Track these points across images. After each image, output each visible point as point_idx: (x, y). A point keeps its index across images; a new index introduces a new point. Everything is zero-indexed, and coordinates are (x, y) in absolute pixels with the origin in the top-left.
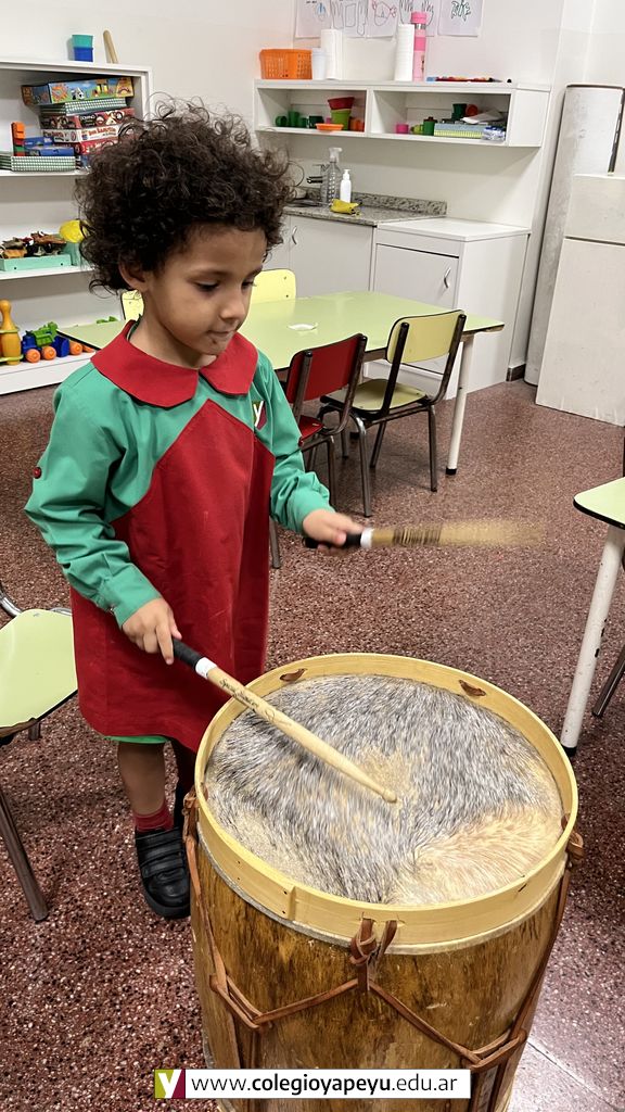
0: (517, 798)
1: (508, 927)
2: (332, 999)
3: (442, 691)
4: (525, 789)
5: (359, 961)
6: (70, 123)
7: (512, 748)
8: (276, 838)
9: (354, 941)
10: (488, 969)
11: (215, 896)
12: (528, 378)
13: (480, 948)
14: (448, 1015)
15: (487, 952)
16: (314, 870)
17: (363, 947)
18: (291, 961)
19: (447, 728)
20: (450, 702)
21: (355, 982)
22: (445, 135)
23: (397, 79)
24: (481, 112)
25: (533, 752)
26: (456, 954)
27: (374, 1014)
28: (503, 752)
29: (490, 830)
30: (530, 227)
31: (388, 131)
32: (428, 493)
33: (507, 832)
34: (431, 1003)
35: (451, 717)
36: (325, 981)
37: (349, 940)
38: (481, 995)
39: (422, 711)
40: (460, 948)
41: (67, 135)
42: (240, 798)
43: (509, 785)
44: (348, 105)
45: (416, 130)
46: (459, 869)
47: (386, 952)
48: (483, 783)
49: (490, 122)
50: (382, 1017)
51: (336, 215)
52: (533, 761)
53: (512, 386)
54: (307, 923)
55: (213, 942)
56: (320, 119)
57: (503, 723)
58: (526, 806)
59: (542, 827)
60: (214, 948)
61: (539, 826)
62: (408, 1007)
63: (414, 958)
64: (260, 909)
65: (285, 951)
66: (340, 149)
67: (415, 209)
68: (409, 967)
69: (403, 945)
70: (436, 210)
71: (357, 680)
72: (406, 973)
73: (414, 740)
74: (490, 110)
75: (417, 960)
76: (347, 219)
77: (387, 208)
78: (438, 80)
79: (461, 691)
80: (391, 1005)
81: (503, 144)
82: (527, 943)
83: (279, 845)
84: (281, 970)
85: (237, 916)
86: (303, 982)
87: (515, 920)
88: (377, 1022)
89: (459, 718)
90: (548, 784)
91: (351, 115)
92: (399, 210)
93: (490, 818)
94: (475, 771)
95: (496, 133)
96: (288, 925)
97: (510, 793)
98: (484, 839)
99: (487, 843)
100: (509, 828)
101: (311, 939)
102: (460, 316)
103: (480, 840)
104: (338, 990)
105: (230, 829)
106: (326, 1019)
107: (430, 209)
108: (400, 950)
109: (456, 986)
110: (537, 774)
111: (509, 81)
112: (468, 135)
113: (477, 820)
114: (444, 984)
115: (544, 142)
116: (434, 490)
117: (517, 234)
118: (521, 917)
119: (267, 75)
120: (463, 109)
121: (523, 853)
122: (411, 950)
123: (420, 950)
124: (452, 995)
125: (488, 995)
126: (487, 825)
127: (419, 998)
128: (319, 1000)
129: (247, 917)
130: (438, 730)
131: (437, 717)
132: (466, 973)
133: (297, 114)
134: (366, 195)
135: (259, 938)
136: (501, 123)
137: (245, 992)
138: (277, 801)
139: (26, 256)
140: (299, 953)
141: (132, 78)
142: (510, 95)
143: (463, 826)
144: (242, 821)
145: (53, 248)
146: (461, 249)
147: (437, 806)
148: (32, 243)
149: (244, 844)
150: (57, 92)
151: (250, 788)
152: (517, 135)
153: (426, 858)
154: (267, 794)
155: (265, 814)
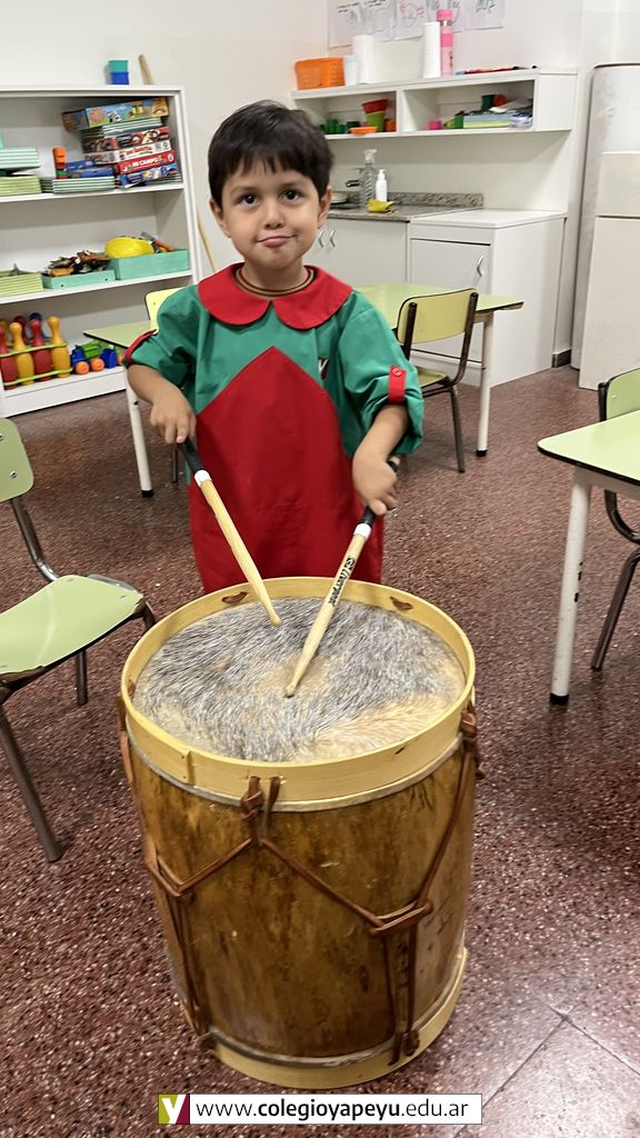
0: (423, 689)
2: (235, 856)
3: (375, 609)
4: (432, 681)
5: (248, 816)
6: (108, 145)
7: (429, 650)
8: (192, 723)
9: (243, 798)
14: (343, 874)
17: (250, 802)
18: (198, 827)
20: (380, 616)
21: (250, 839)
22: (473, 126)
23: (426, 77)
24: (509, 101)
25: (449, 653)
26: (341, 811)
27: (273, 873)
28: (420, 653)
29: (390, 714)
30: (566, 211)
31: (421, 128)
32: (455, 474)
33: (406, 715)
34: (324, 861)
35: (378, 628)
36: (227, 842)
37: (240, 798)
38: (374, 857)
41: (106, 156)
42: (166, 693)
43: (418, 678)
44: (381, 107)
45: (449, 125)
46: (353, 744)
47: (275, 810)
48: (394, 677)
49: (518, 110)
51: (371, 215)
52: (446, 661)
53: (557, 372)
54: (204, 786)
56: (356, 124)
57: (427, 632)
58: (430, 695)
62: (302, 865)
63: (302, 814)
64: (171, 780)
65: (193, 817)
66: (374, 151)
67: (453, 202)
68: (298, 825)
69: (291, 801)
70: (474, 202)
71: (296, 601)
72: (297, 831)
74: (513, 97)
75: (305, 817)
76: (384, 217)
77: (426, 205)
78: (466, 73)
79: (392, 607)
80: (287, 864)
81: (530, 130)
83: (193, 728)
84: (193, 839)
85: (156, 791)
86: (210, 846)
87: (398, 782)
88: (277, 881)
89: (385, 628)
91: (386, 117)
92: (437, 206)
93: (393, 705)
94: (390, 670)
95: (523, 119)
96: (192, 791)
97: (418, 685)
98: (383, 720)
99: (386, 723)
101: (213, 802)
102: (472, 295)
103: (380, 721)
104: (237, 850)
105: (152, 718)
106: (234, 881)
107: (468, 201)
108: (286, 806)
109: (346, 845)
111: (534, 67)
112: (497, 124)
113: (380, 707)
114: (334, 842)
115: (573, 121)
116: (461, 471)
117: (552, 219)
118: (403, 780)
119: (302, 85)
120: (492, 99)
123: (305, 806)
124: (343, 854)
125: (381, 858)
126: (389, 710)
128: (224, 861)
129: (162, 791)
130: (362, 638)
131: (365, 628)
132: (354, 833)
133: (336, 122)
134: (405, 195)
135: (172, 809)
136: (527, 111)
137: (171, 866)
138: (198, 695)
139: (72, 274)
140: (205, 817)
141: (166, 97)
142: (533, 81)
143: (365, 712)
144: (164, 711)
145: (97, 264)
146: (492, 236)
147: (346, 696)
148: (78, 261)
149: (162, 727)
150: (95, 116)
151: (176, 686)
152: (543, 119)
153: (325, 736)
154: (190, 690)
155: (185, 706)
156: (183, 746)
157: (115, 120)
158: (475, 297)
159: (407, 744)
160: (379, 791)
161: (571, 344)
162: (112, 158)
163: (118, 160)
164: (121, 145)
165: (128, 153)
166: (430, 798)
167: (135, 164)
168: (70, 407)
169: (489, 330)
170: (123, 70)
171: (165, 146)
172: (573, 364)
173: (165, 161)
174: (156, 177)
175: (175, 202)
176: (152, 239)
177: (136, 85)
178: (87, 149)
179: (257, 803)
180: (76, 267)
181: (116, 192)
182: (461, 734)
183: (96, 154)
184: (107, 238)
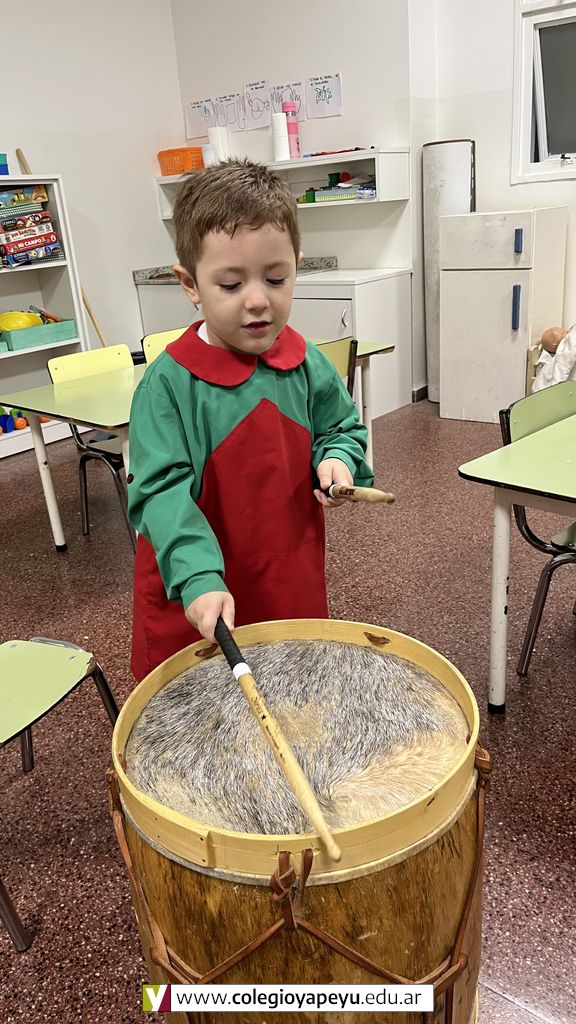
0: (424, 727)
1: (424, 843)
2: (263, 944)
3: (350, 646)
4: (432, 718)
5: (281, 896)
7: (418, 685)
8: (196, 795)
9: (274, 877)
10: (414, 891)
11: (143, 863)
12: (432, 397)
13: (400, 867)
14: (381, 943)
15: (408, 873)
16: (233, 818)
17: (282, 880)
18: (220, 913)
19: (355, 676)
20: (358, 654)
21: (282, 921)
22: (324, 200)
23: (277, 160)
24: (354, 177)
25: (438, 686)
26: (378, 876)
27: (308, 954)
28: (410, 689)
29: (402, 758)
30: (411, 267)
33: (418, 758)
34: (362, 933)
35: (359, 667)
36: (255, 926)
37: (269, 877)
38: (411, 918)
39: (331, 664)
40: (379, 870)
42: (159, 764)
43: (417, 717)
45: (302, 200)
46: (373, 797)
47: (308, 884)
48: (392, 718)
49: (362, 185)
50: (316, 956)
52: (438, 693)
53: (418, 406)
54: (227, 868)
55: (149, 913)
57: (408, 665)
58: (435, 734)
59: (451, 749)
60: (150, 919)
61: (448, 749)
62: (340, 941)
63: (336, 886)
64: (183, 864)
65: (213, 903)
67: (309, 266)
68: (333, 897)
70: (329, 264)
71: (270, 647)
72: (332, 905)
73: (325, 691)
74: (358, 173)
75: (339, 888)
78: (313, 155)
79: (368, 643)
80: (323, 942)
81: (375, 200)
82: (449, 860)
83: (198, 800)
84: (213, 925)
85: (165, 877)
86: (235, 933)
87: (430, 836)
88: (313, 962)
89: (366, 665)
90: (454, 712)
93: (400, 748)
94: (384, 710)
95: (367, 192)
96: (211, 874)
97: (418, 724)
98: (395, 767)
99: (399, 770)
100: (420, 755)
101: (235, 884)
102: (352, 342)
103: (392, 769)
104: (268, 934)
105: (150, 794)
107: (323, 264)
108: (320, 879)
109: (382, 912)
110: (443, 703)
111: (372, 147)
112: (344, 197)
113: (388, 752)
114: (370, 910)
115: (410, 193)
117: (400, 275)
118: (435, 832)
119: (166, 172)
120: (338, 177)
121: (434, 774)
122: (331, 877)
123: (340, 876)
124: (381, 922)
125: (418, 919)
126: (398, 755)
127: (349, 929)
128: (253, 948)
129: (173, 877)
130: (347, 679)
131: (347, 668)
132: (391, 897)
135: (187, 895)
136: (371, 184)
137: (185, 958)
138: (195, 762)
140: (227, 902)
141: (45, 185)
142: (374, 159)
143: (374, 759)
144: (161, 786)
146: (353, 292)
147: (349, 745)
149: (163, 804)
151: (169, 754)
152: (385, 190)
153: (341, 791)
154: (185, 757)
155: (183, 776)
156: (200, 826)
158: (354, 344)
159: (436, 793)
160: (414, 848)
161: (427, 380)
163: (4, 242)
164: (5, 229)
165: (14, 236)
166: (457, 845)
167: (20, 246)
169: (367, 372)
170: (2, 162)
171: (47, 229)
172: (431, 398)
173: (48, 241)
174: (41, 256)
175: (60, 278)
176: (41, 312)
177: (15, 176)
179: (288, 881)
181: (4, 270)
182: (476, 771)
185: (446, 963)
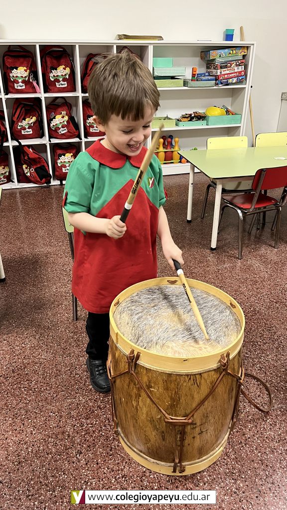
1: (179, 372)
5: (128, 361)
6: (216, 67)
10: (173, 386)
13: (169, 375)
14: (158, 395)
15: (172, 378)
18: (118, 358)
27: (135, 384)
34: (151, 388)
37: (129, 355)
40: (161, 371)
41: (214, 72)
47: (137, 363)
50: (137, 386)
54: (120, 346)
62: (144, 385)
65: (117, 354)
72: (144, 373)
75: (148, 370)
79: (230, 305)
82: (192, 385)
84: (116, 361)
86: (120, 366)
87: (182, 371)
108: (141, 363)
114: (156, 383)
118: (185, 371)
122: (144, 365)
123: (147, 366)
124: (159, 388)
127: (148, 384)
128: (122, 373)
139: (189, 121)
141: (247, 47)
145: (200, 117)
148: (193, 115)
150: (213, 54)
157: (222, 56)
159: (190, 359)
162: (217, 73)
163: (219, 74)
164: (221, 68)
165: (224, 71)
166: (198, 382)
167: (226, 76)
168: (175, 176)
170: (231, 34)
171: (241, 68)
173: (240, 75)
174: (234, 82)
175: (241, 92)
176: (227, 109)
177: (236, 41)
178: (208, 68)
179: (132, 358)
180: (191, 118)
181: (215, 87)
183: (211, 70)
184: (207, 106)
185: (184, 418)
